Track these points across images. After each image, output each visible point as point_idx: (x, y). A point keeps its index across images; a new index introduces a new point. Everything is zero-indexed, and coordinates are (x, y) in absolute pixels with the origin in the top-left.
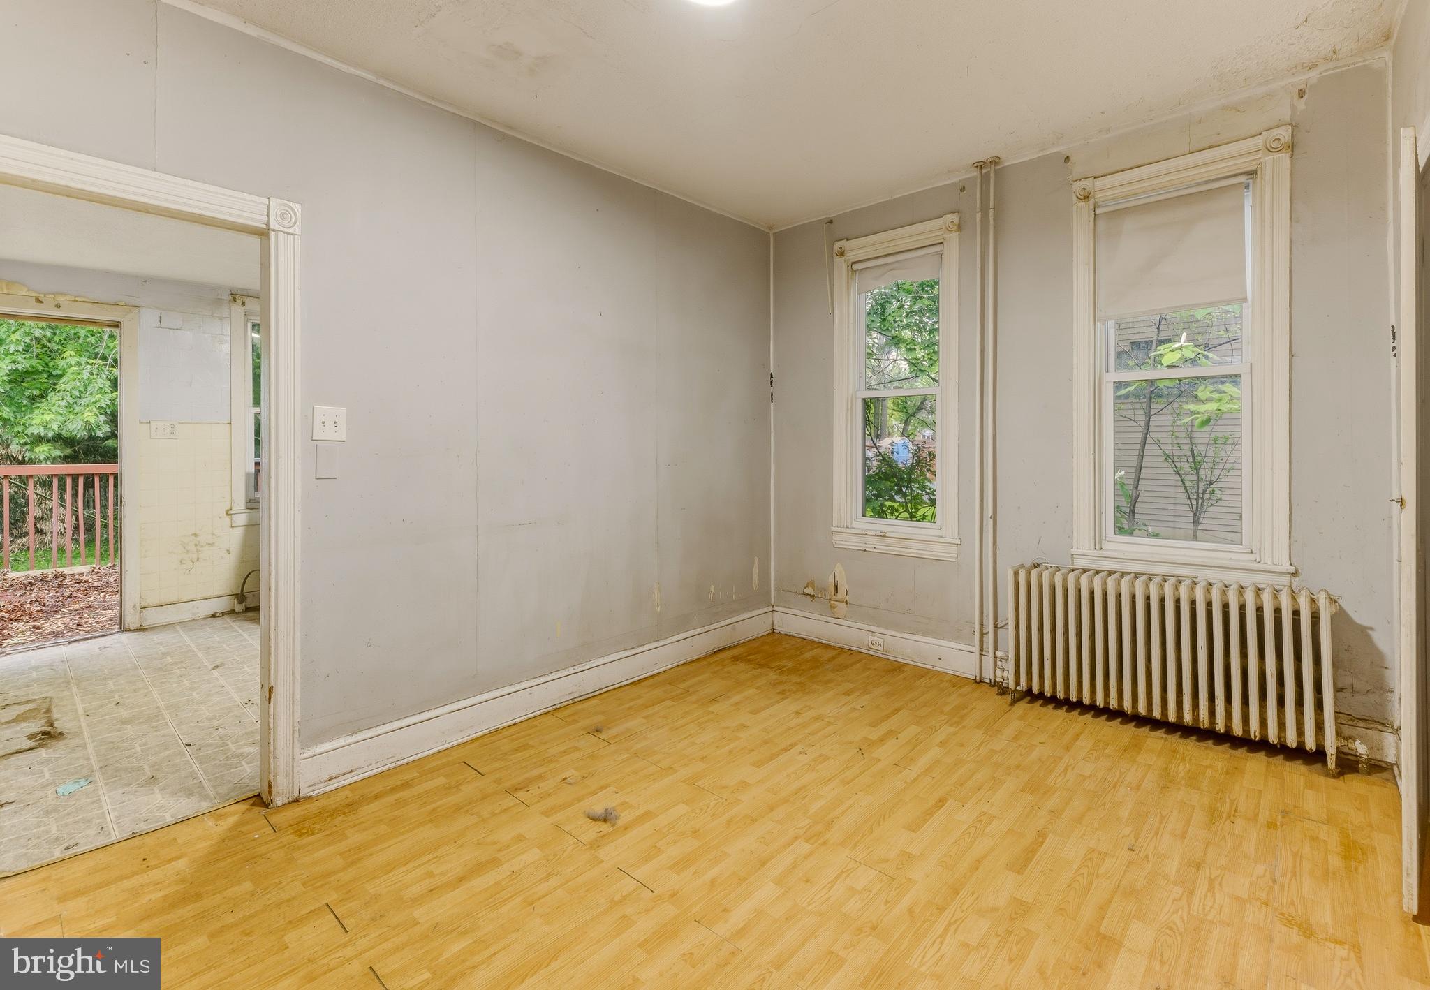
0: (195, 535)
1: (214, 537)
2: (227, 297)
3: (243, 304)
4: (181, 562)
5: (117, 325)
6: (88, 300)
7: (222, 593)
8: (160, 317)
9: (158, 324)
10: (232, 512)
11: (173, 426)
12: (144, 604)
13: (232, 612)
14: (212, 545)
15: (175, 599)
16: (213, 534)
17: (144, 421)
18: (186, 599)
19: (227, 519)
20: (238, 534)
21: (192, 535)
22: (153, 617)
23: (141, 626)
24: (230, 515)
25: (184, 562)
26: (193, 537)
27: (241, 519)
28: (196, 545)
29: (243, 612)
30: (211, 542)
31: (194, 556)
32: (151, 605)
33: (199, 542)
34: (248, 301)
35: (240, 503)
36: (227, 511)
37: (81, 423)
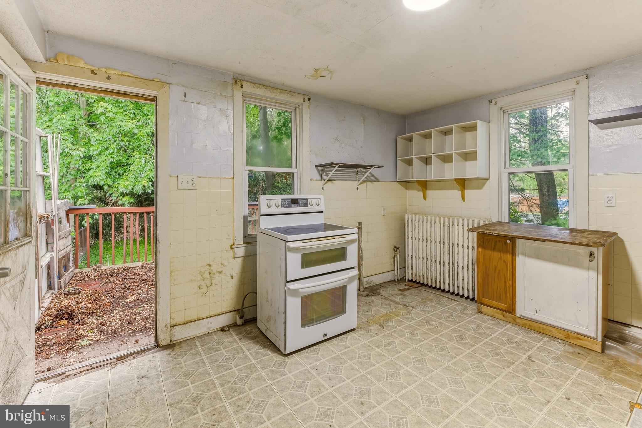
0: (209, 265)
1: (223, 266)
2: (230, 80)
3: (242, 86)
4: (199, 287)
5: (153, 99)
6: (132, 76)
7: (228, 309)
8: (185, 93)
9: (183, 99)
10: (233, 247)
11: (193, 180)
12: (173, 323)
13: (234, 325)
14: (220, 272)
15: (195, 318)
16: (222, 264)
17: (173, 175)
18: (203, 316)
19: (231, 252)
20: (238, 263)
21: (207, 265)
22: (180, 334)
23: (171, 341)
24: (234, 248)
25: (201, 287)
26: (208, 267)
27: (241, 251)
28: (210, 273)
29: (242, 325)
30: (220, 270)
31: (209, 283)
32: (178, 323)
33: (212, 271)
34: (245, 85)
35: (240, 240)
36: (231, 246)
37: (141, 186)
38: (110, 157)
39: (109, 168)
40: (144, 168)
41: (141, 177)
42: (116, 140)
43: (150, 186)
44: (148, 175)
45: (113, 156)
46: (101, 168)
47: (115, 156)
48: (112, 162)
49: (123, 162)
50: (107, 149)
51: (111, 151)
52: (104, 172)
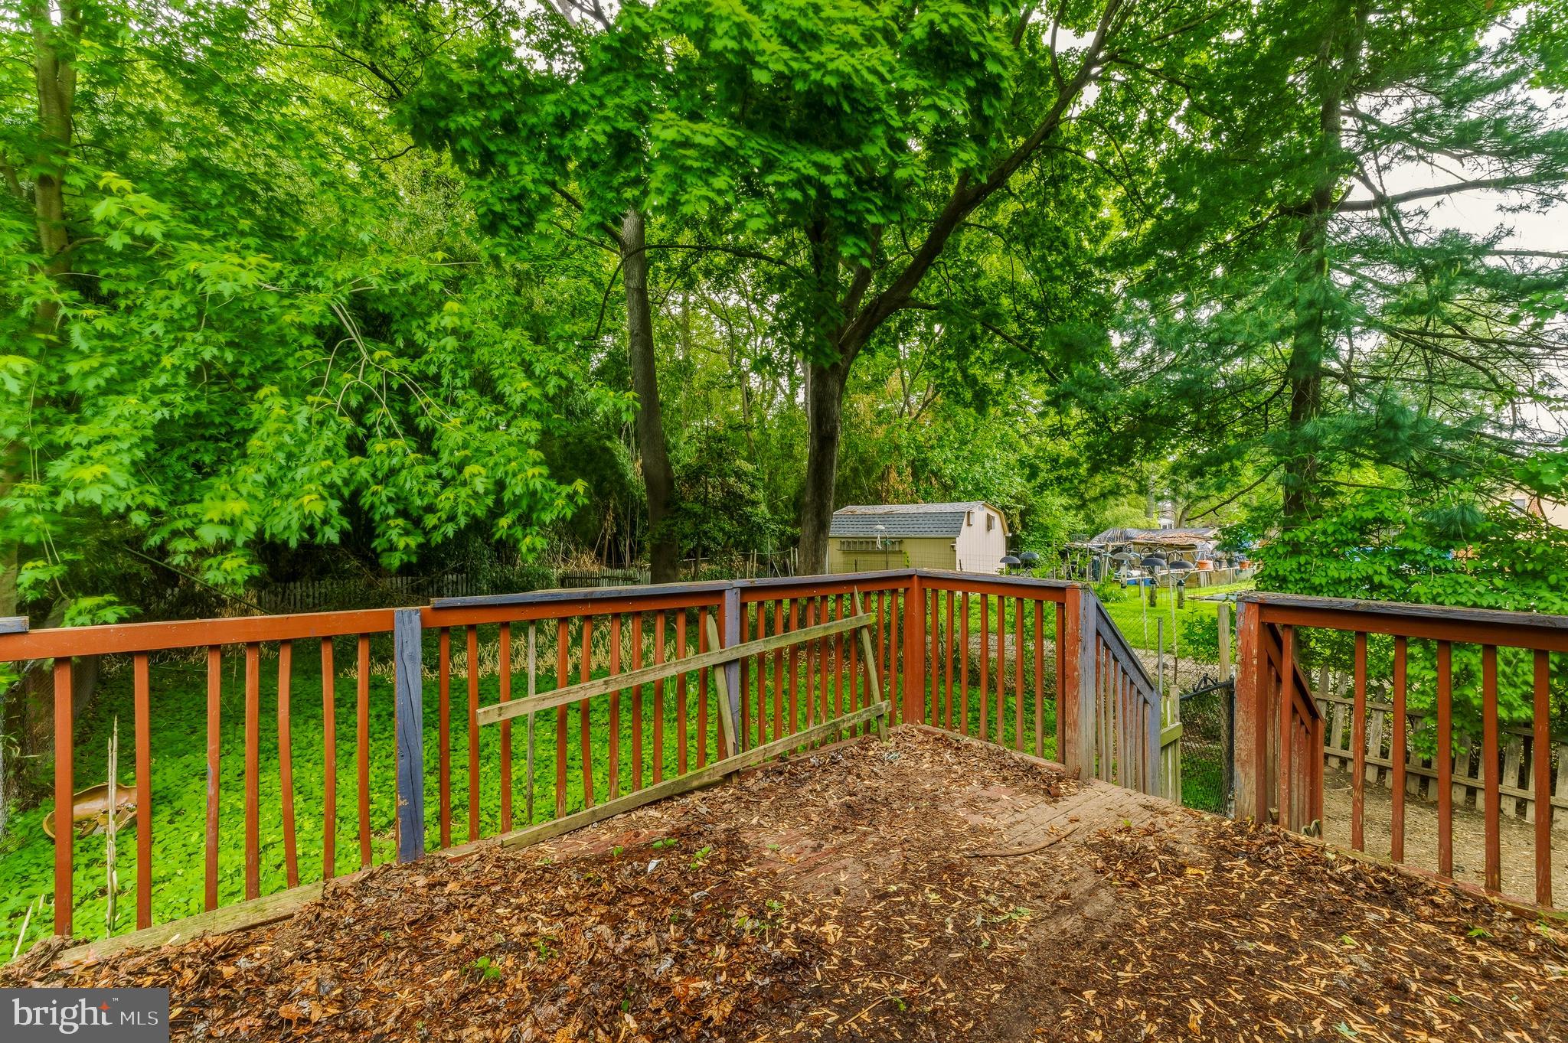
37: (296, 515)
38: (155, 401)
39: (151, 446)
40: (302, 443)
41: (293, 479)
42: (184, 340)
43: (335, 513)
44: (326, 472)
45: (168, 397)
46: (113, 446)
47: (178, 398)
48: (163, 421)
49: (212, 424)
50: (144, 370)
51: (163, 380)
52: (126, 459)
